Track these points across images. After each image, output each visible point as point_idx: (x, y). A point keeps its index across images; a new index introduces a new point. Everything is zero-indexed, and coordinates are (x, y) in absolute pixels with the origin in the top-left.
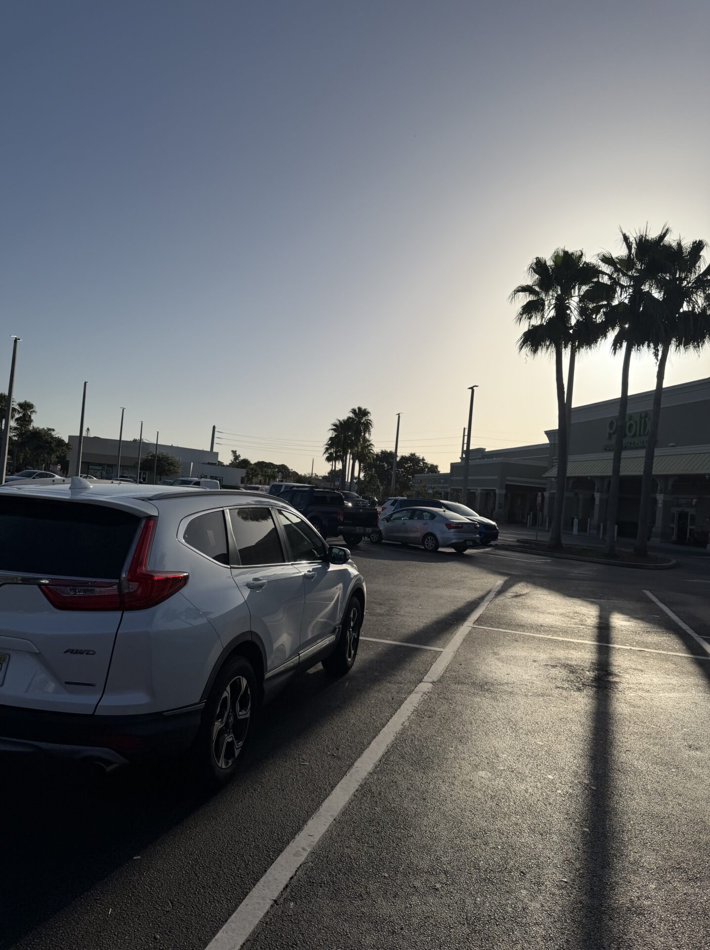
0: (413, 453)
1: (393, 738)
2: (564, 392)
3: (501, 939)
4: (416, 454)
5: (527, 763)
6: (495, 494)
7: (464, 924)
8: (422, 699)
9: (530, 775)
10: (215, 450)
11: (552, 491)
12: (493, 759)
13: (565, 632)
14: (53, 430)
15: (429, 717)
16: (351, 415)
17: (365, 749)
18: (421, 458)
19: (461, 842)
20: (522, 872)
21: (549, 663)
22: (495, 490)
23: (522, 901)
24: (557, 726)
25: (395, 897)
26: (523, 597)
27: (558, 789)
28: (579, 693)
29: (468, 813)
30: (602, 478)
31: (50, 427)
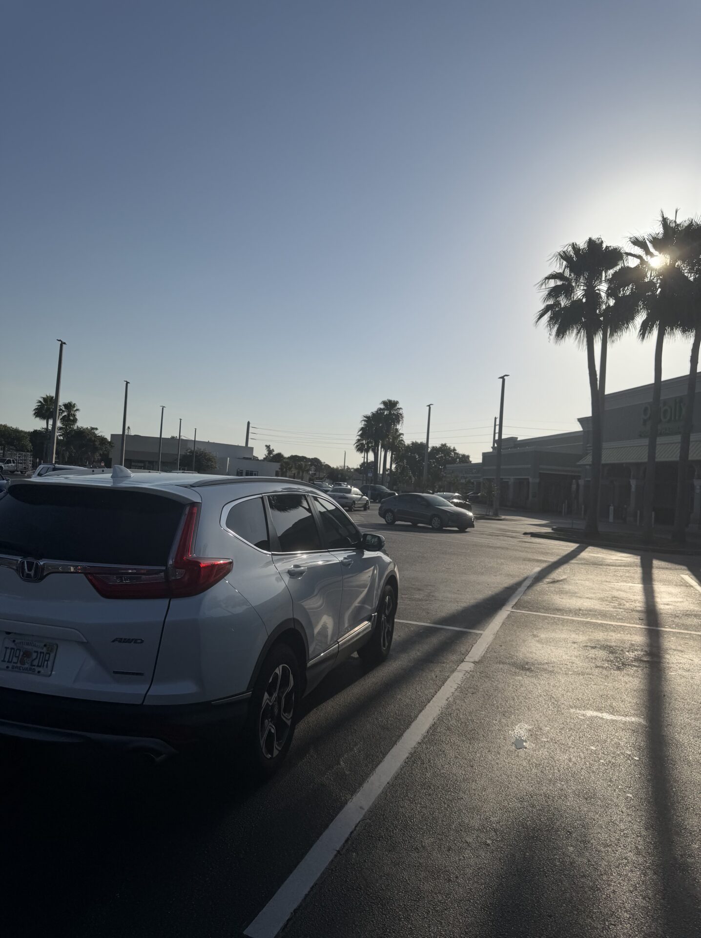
0: (444, 443)
1: (439, 712)
2: (597, 379)
3: (550, 889)
4: (447, 445)
5: (569, 735)
6: (528, 483)
7: (515, 875)
8: (464, 677)
9: (573, 746)
10: (249, 446)
11: (586, 479)
12: (536, 731)
13: (604, 615)
14: (97, 429)
15: (473, 694)
16: (382, 406)
17: (413, 722)
18: (452, 448)
19: (508, 804)
20: (569, 832)
21: (589, 644)
22: (528, 479)
23: (569, 857)
24: (598, 702)
25: (449, 850)
26: (561, 583)
27: (601, 759)
28: (619, 672)
29: (514, 779)
30: (638, 465)
31: (93, 427)
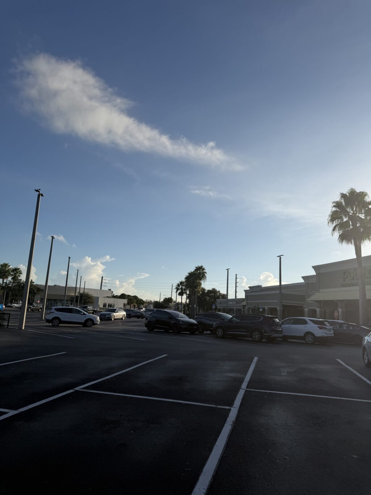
0: (214, 288)
6: (277, 309)
30: (342, 301)
